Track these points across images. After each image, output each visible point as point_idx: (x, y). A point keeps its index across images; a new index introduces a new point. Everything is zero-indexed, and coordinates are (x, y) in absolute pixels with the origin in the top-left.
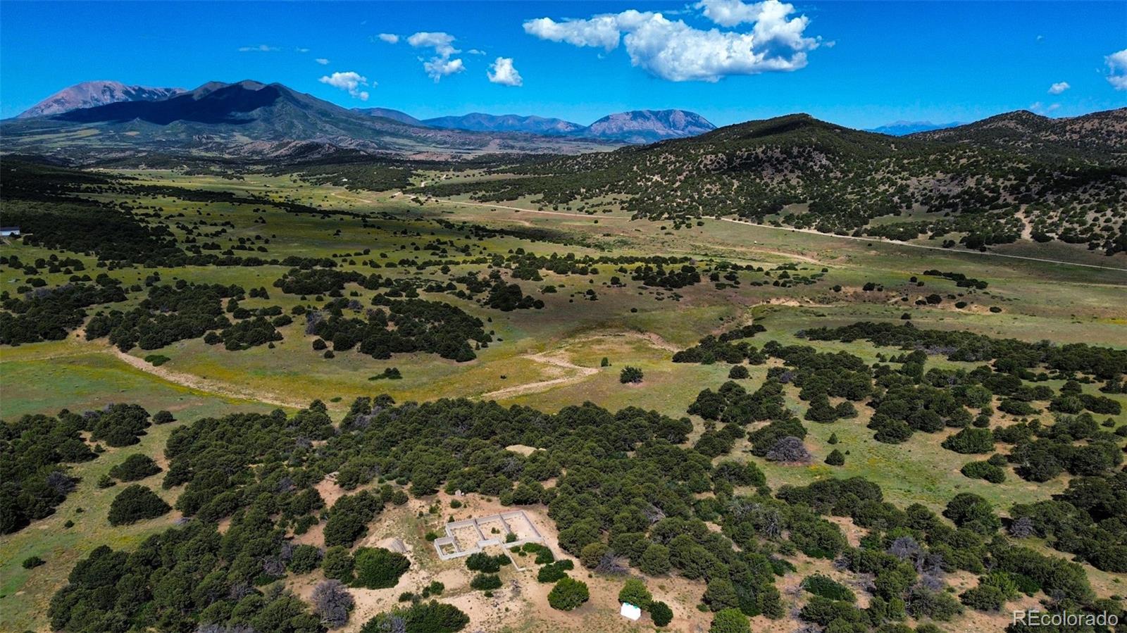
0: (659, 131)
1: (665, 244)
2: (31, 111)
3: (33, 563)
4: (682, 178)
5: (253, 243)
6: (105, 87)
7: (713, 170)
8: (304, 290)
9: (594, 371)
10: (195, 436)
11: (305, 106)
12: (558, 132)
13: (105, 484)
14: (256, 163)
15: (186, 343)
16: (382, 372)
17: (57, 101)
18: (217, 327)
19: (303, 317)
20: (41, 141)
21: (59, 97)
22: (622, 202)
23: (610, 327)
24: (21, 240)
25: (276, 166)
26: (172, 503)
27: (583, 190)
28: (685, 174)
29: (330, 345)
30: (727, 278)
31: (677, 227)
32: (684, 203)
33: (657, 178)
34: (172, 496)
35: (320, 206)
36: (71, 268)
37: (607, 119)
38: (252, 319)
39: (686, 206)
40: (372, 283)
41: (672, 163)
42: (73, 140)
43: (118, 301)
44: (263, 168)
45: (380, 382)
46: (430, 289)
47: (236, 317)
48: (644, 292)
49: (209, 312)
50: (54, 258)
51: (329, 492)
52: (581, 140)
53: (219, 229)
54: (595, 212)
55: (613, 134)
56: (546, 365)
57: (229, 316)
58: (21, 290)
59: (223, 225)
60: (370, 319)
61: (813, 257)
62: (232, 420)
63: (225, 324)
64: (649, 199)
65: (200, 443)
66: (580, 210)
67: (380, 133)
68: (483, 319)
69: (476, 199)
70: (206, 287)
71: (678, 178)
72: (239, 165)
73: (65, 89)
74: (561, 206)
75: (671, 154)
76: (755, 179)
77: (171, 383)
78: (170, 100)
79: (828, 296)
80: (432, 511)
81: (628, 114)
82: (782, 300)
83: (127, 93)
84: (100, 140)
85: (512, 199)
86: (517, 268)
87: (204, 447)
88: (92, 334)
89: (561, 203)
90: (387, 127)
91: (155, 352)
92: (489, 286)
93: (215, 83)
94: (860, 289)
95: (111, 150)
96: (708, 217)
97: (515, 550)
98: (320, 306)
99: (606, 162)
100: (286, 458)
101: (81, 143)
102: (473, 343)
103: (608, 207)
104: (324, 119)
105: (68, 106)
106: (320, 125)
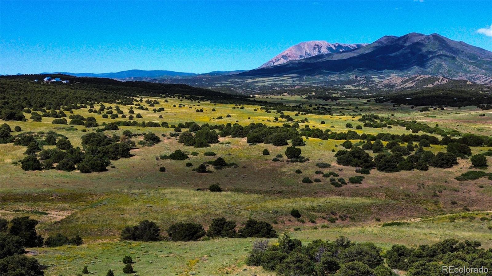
2: (268, 64)
6: (315, 45)
17: (284, 57)
21: (284, 54)
83: (329, 48)
104: (469, 61)
105: (290, 59)
106: (465, 66)
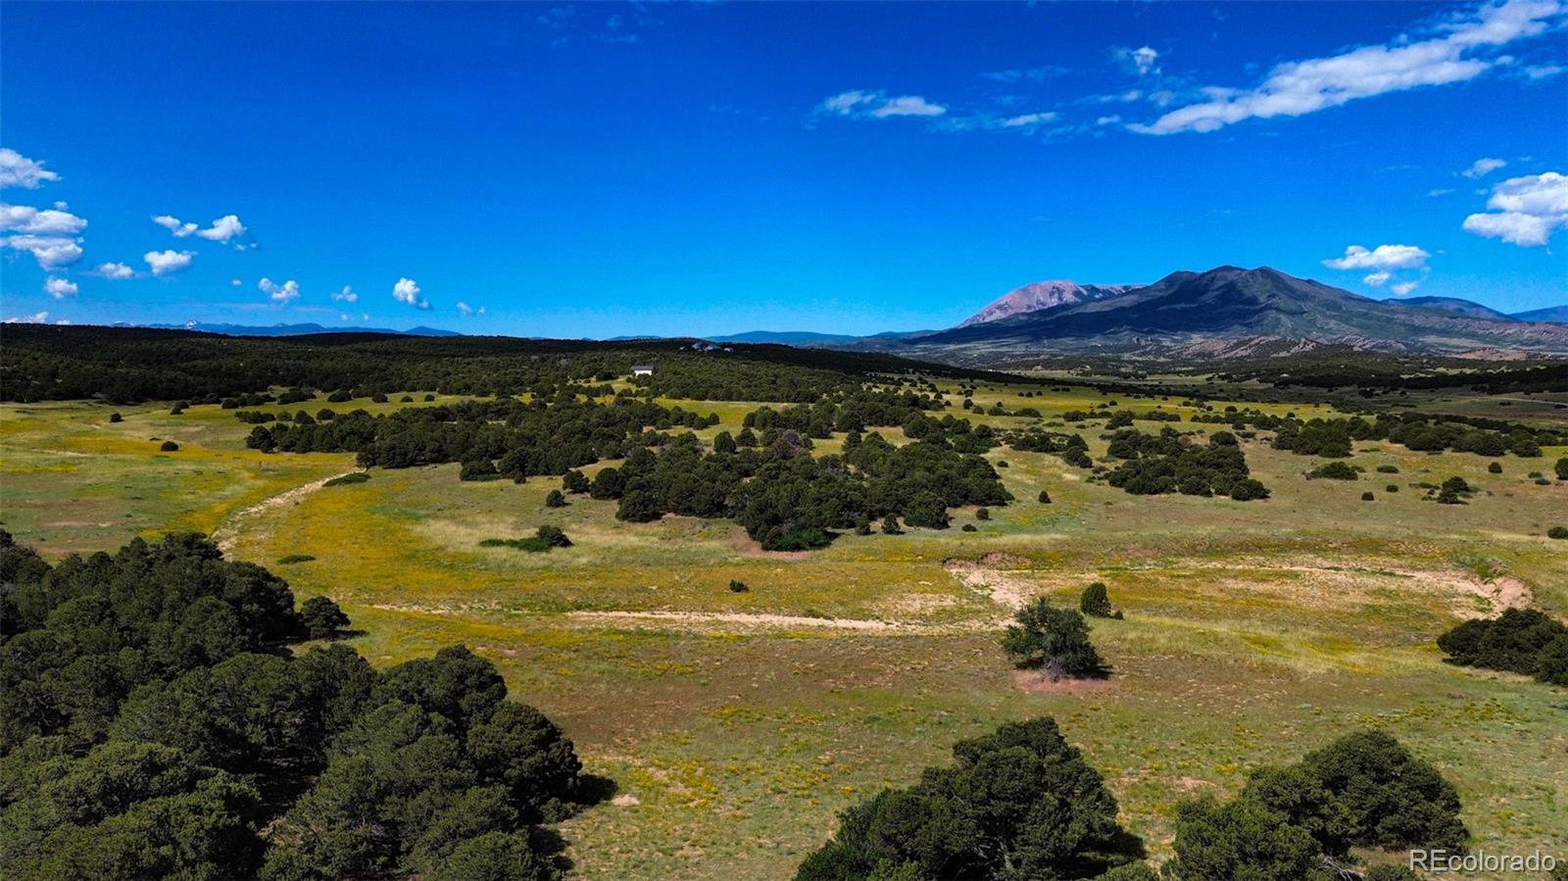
6: (1054, 288)
11: (1304, 297)
17: (1000, 307)
21: (1003, 303)
67: (1419, 330)
73: (1013, 293)
83: (1077, 293)
90: (1434, 321)
104: (1328, 313)
105: (1011, 312)
106: (1320, 321)
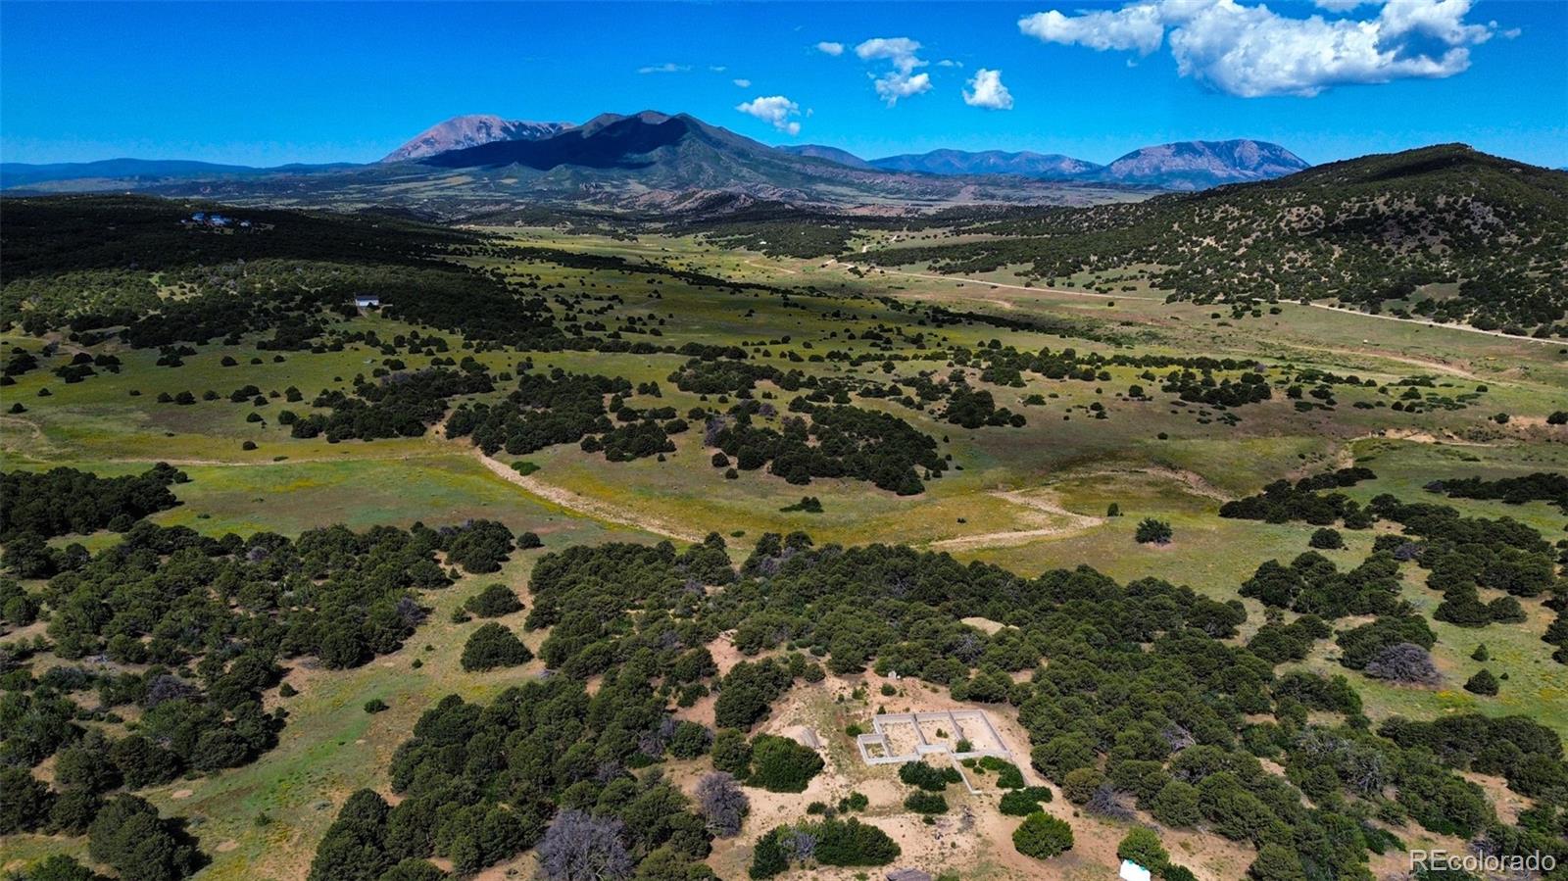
0: (1217, 172)
1: (1218, 340)
2: (397, 154)
3: (376, 707)
4: (1250, 241)
5: (645, 324)
6: (481, 122)
7: (1300, 229)
8: (706, 389)
9: (1096, 522)
10: (565, 567)
11: (718, 144)
12: (1061, 174)
13: (460, 618)
14: (654, 219)
15: (560, 448)
16: (798, 501)
17: (426, 141)
18: (596, 431)
19: (702, 423)
20: (406, 191)
21: (428, 137)
22: (1153, 276)
23: (1125, 459)
24: (380, 311)
25: (677, 224)
26: (535, 650)
27: (1093, 258)
28: (1254, 236)
29: (734, 462)
30: (1314, 393)
31: (1238, 315)
32: (1250, 280)
33: (1209, 241)
34: (535, 641)
35: (730, 277)
36: (434, 348)
37: (1137, 154)
38: (641, 421)
39: (1253, 284)
40: (790, 383)
41: (1234, 219)
42: (442, 189)
43: (483, 391)
44: (661, 226)
45: (794, 514)
46: (866, 393)
47: (620, 419)
48: (1180, 409)
49: (588, 411)
50: (415, 335)
51: (724, 654)
52: (1094, 185)
53: (605, 304)
54: (1110, 289)
55: (1145, 176)
56: (1023, 508)
57: (612, 416)
58: (378, 373)
59: (610, 299)
60: (786, 430)
61: (1462, 368)
62: (610, 550)
63: (606, 426)
64: (1195, 272)
65: (570, 577)
66: (1088, 287)
67: (811, 179)
68: (937, 438)
69: (936, 269)
70: (586, 378)
71: (1243, 241)
72: (631, 222)
73: (438, 126)
74: (1058, 281)
75: (1233, 205)
76: (1370, 244)
77: (540, 498)
78: (556, 139)
79: (1486, 429)
80: (857, 695)
81: (1169, 146)
82: (1406, 432)
83: (505, 129)
84: (473, 190)
85: (988, 270)
86: (989, 368)
87: (574, 582)
88: (453, 432)
89: (1058, 276)
90: (822, 170)
91: (525, 458)
92: (948, 391)
93: (608, 115)
94: (1541, 422)
95: (484, 203)
96: (1289, 301)
97: (968, 763)
98: (724, 409)
99: (1131, 218)
100: (673, 606)
101: (450, 193)
102: (921, 470)
103: (1131, 284)
104: (741, 161)
105: (438, 147)
106: (735, 169)
